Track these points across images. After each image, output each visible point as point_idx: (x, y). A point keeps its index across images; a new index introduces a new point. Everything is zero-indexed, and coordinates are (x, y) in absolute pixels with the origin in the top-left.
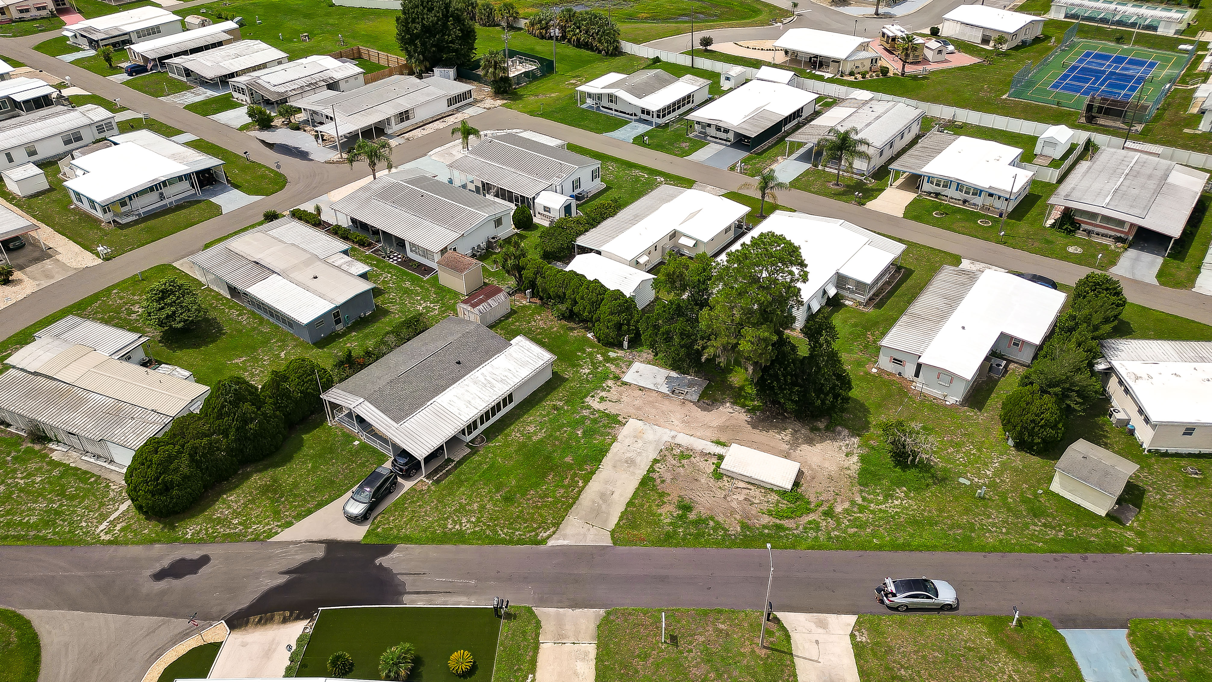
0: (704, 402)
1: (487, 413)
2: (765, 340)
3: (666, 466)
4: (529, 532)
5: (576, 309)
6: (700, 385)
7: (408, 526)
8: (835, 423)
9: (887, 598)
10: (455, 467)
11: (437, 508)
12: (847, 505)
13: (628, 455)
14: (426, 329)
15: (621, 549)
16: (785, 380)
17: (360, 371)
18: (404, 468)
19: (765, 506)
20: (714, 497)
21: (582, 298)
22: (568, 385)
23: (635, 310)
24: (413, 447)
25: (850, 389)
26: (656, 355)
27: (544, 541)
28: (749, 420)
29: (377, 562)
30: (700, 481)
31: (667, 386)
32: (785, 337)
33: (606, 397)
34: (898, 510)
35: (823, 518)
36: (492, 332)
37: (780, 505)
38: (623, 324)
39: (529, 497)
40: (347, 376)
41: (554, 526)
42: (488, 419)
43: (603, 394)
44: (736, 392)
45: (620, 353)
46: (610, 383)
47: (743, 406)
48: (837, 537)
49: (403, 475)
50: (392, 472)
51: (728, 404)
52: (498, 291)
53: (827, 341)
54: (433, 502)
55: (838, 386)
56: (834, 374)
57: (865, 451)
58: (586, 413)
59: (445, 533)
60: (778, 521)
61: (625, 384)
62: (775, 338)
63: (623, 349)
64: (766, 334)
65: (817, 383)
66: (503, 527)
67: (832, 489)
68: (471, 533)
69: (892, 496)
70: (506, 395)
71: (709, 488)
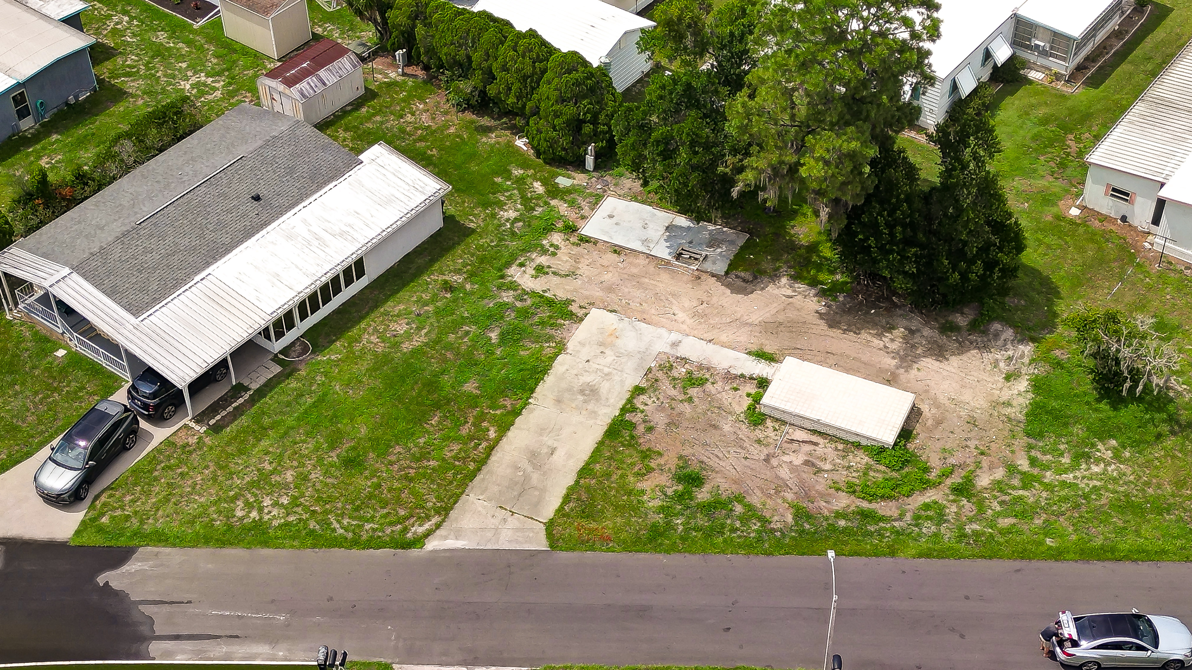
0: (737, 277)
1: (313, 297)
2: (852, 156)
3: (658, 399)
4: (391, 524)
5: (492, 90)
6: (732, 242)
7: (160, 513)
8: (990, 317)
9: (1061, 649)
10: (252, 401)
11: (215, 479)
12: (1000, 473)
13: (587, 378)
14: (196, 127)
15: (563, 556)
16: (892, 234)
17: (66, 212)
18: (151, 402)
19: (842, 476)
20: (746, 458)
21: (505, 68)
22: (473, 242)
23: (608, 92)
24: (166, 363)
25: (1020, 248)
26: (645, 184)
27: (419, 541)
28: (823, 310)
29: (101, 580)
30: (721, 429)
31: (668, 244)
32: (895, 149)
33: (549, 267)
34: (1098, 484)
35: (951, 497)
36: (323, 138)
37: (872, 474)
38: (584, 121)
39: (393, 458)
40: (41, 222)
41: (438, 513)
42: (315, 308)
43: (543, 260)
44: (800, 256)
45: (579, 179)
46: (557, 238)
47: (813, 283)
48: (976, 533)
49: (149, 415)
50: (126, 410)
51: (784, 280)
52: (340, 52)
53: (976, 157)
54: (207, 467)
55: (995, 245)
56: (988, 223)
57: (1040, 370)
58: (507, 297)
59: (230, 528)
60: (865, 505)
61: (585, 240)
62: (873, 152)
63: (584, 171)
64: (854, 145)
65: (953, 239)
66: (343, 515)
67: (972, 444)
68: (280, 526)
69: (1087, 457)
70: (351, 261)
71: (739, 442)
